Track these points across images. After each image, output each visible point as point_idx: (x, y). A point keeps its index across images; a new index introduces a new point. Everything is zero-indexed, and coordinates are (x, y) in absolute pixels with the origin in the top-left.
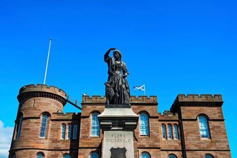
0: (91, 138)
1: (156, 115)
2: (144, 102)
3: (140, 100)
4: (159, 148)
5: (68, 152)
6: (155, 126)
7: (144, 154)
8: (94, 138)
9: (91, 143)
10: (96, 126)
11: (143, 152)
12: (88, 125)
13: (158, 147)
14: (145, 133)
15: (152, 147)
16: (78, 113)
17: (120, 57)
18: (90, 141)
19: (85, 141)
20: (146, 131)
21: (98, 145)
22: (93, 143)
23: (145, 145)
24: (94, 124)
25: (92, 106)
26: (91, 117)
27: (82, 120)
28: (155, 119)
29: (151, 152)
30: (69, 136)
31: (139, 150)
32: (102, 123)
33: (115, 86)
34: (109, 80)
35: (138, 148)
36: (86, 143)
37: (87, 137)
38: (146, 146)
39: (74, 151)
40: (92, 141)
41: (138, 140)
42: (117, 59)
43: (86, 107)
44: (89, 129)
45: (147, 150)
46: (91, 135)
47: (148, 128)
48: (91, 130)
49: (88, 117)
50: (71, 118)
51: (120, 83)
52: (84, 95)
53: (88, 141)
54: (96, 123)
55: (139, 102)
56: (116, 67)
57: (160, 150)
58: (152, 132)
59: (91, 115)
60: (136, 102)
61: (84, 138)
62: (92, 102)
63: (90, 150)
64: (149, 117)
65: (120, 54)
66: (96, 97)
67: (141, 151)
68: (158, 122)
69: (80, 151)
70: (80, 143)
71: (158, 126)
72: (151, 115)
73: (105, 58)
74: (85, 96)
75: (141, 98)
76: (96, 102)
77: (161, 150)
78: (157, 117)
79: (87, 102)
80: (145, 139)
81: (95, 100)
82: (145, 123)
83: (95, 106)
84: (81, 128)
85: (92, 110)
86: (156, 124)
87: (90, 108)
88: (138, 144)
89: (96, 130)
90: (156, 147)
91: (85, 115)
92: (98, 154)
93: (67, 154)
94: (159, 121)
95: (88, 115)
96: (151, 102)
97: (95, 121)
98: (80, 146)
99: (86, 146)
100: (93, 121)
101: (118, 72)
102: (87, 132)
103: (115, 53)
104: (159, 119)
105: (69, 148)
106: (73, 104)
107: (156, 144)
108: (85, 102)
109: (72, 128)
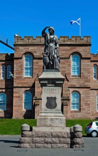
0: (25, 78)
1: (89, 56)
2: (77, 43)
3: (73, 41)
4: (89, 88)
5: (4, 90)
6: (87, 67)
7: (74, 93)
8: (28, 78)
9: (24, 83)
10: (29, 67)
11: (73, 91)
12: (21, 66)
13: (88, 86)
14: (76, 74)
15: (82, 86)
16: (11, 54)
17: (54, 32)
18: (24, 81)
19: (19, 81)
20: (78, 71)
21: (32, 84)
22: (27, 83)
23: (75, 85)
24: (27, 65)
25: (25, 47)
26: (24, 58)
27: (15, 61)
28: (87, 61)
29: (81, 91)
30: (3, 76)
31: (70, 89)
32: (41, 82)
33: (50, 56)
34: (45, 51)
35: (69, 88)
36: (21, 83)
37: (21, 77)
38: (77, 86)
39: (9, 90)
40: (26, 81)
41: (69, 80)
42: (51, 34)
43: (18, 48)
44: (22, 70)
45: (77, 89)
46: (25, 76)
47: (80, 69)
48: (24, 71)
49: (21, 58)
50: (4, 59)
51: (53, 54)
52: (16, 35)
53: (22, 81)
54: (29, 64)
55: (72, 43)
56: (50, 41)
57: (89, 89)
58: (83, 73)
59: (24, 56)
60: (69, 43)
61: (18, 78)
62: (25, 43)
63: (24, 89)
64: (82, 58)
65: (53, 30)
66: (29, 38)
67: (71, 90)
68: (90, 63)
69: (15, 90)
70: (14, 83)
71: (89, 67)
72: (83, 57)
73: (42, 34)
74: (17, 37)
75: (74, 39)
76: (28, 43)
77: (91, 90)
78: (90, 58)
79: (19, 43)
80: (76, 80)
81: (27, 41)
82: (77, 64)
83: (27, 47)
84: (15, 69)
85: (25, 51)
86: (88, 65)
87: (23, 49)
88: (69, 83)
89: (29, 71)
90: (85, 86)
91: (17, 57)
92: (31, 92)
93: (2, 92)
94: (91, 61)
95: (21, 57)
96: (85, 43)
97: (28, 63)
98: (14, 86)
99: (21, 86)
100: (26, 62)
101: (51, 45)
102: (21, 72)
103: (50, 30)
104: (91, 60)
105: (4, 87)
106: (4, 44)
107: (86, 84)
108: (17, 43)
109: (6, 68)
